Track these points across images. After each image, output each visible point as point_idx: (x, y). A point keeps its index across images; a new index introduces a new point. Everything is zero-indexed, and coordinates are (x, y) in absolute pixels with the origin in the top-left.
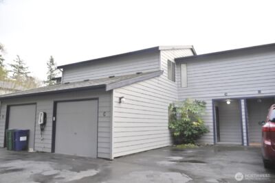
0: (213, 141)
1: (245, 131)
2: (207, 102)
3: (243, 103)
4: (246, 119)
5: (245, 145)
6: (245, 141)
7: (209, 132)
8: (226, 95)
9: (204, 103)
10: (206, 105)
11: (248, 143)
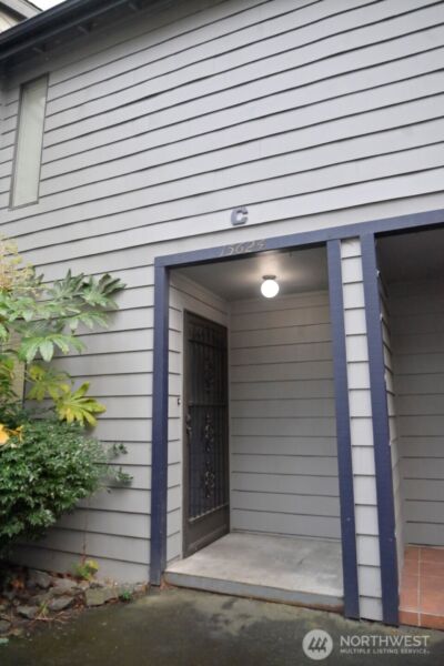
0: (143, 552)
1: (364, 462)
2: (125, 279)
3: (352, 267)
4: (376, 390)
5: (371, 609)
6: (370, 583)
7: (123, 485)
8: (239, 227)
9: (112, 289)
10: (122, 301)
11: (390, 597)
